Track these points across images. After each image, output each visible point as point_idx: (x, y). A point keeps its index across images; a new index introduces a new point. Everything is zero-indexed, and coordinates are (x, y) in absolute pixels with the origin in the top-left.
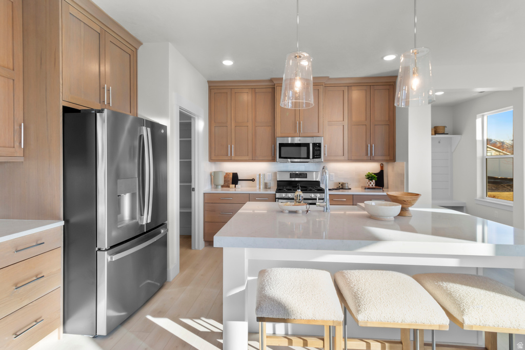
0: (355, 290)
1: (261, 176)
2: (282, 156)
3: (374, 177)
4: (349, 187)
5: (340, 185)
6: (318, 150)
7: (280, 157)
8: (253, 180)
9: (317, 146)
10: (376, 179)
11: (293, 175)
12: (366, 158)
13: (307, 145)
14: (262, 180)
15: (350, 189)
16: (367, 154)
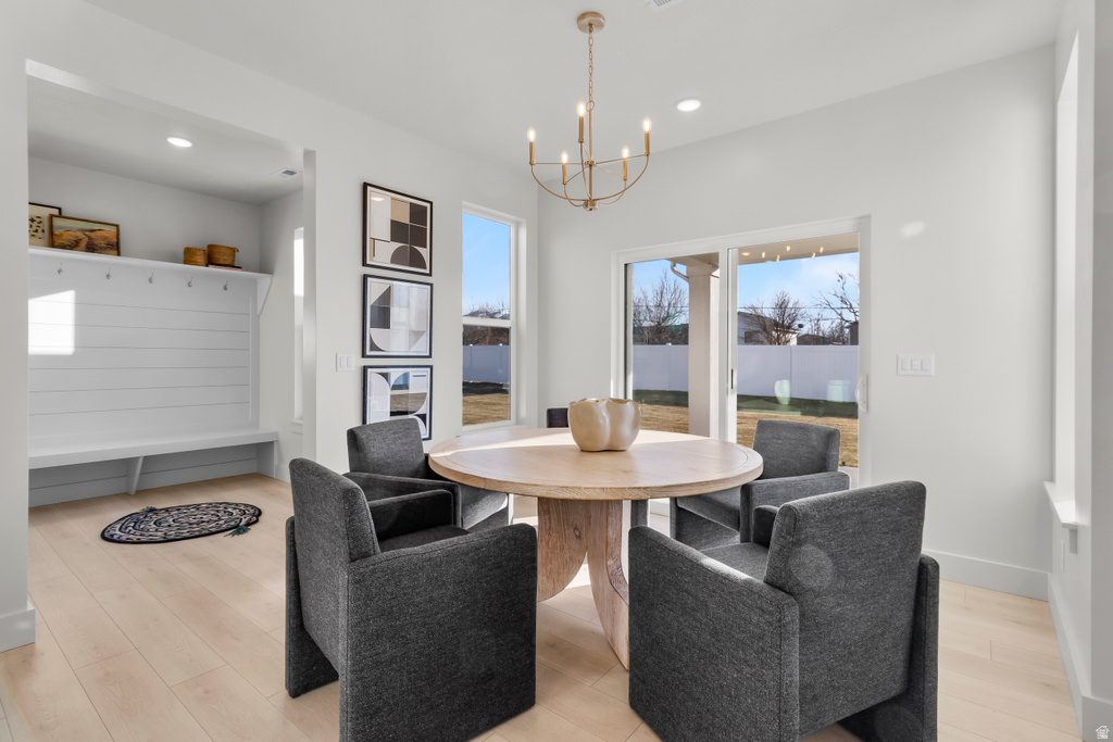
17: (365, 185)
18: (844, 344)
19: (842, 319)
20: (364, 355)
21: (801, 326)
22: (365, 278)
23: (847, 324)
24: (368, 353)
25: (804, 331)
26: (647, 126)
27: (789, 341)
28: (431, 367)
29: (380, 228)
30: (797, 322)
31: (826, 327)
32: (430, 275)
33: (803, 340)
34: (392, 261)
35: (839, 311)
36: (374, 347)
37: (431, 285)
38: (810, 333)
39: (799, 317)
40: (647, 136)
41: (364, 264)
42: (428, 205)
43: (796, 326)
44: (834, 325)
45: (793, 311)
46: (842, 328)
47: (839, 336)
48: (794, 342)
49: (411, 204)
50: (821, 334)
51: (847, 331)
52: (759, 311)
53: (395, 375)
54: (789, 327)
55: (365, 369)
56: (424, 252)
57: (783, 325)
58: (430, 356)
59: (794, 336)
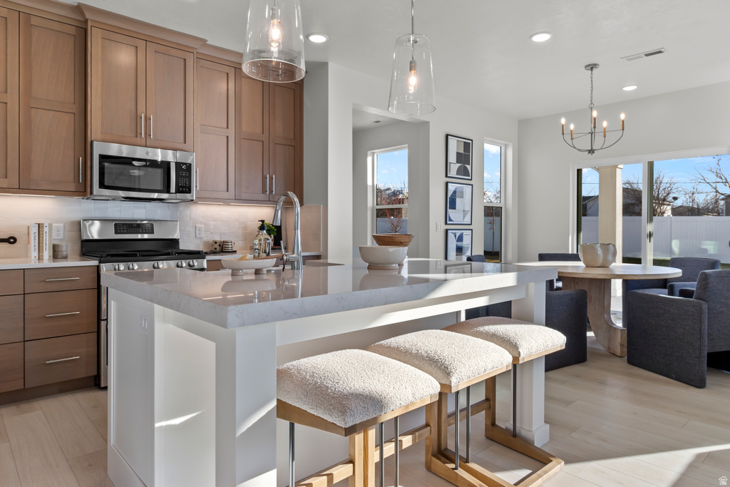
0: (425, 355)
1: (46, 229)
2: (106, 184)
3: (274, 230)
4: (234, 249)
5: (217, 246)
6: (185, 177)
7: (102, 185)
8: (11, 240)
9: (185, 170)
10: (276, 234)
11: (122, 226)
12: (262, 197)
13: (165, 166)
14: (46, 238)
15: (235, 252)
16: (264, 191)
17: (447, 136)
18: (719, 215)
19: (717, 192)
20: (446, 224)
21: (675, 199)
22: (447, 183)
23: (722, 197)
24: (448, 222)
25: (678, 203)
26: (623, 116)
27: (664, 213)
28: (472, 230)
29: (452, 158)
30: (672, 195)
31: (701, 200)
32: (471, 180)
33: (678, 212)
34: (457, 174)
35: (714, 185)
36: (450, 220)
37: (472, 185)
38: (685, 204)
39: (674, 191)
40: (623, 121)
41: (447, 176)
42: (470, 142)
43: (670, 198)
44: (709, 198)
45: (668, 185)
46: (717, 201)
47: (712, 209)
48: (668, 213)
49: (465, 142)
50: (695, 206)
51: (722, 203)
52: (635, 186)
53: (458, 233)
54: (664, 200)
55: (447, 231)
56: (469, 167)
57: (658, 198)
58: (471, 224)
59: (669, 207)
